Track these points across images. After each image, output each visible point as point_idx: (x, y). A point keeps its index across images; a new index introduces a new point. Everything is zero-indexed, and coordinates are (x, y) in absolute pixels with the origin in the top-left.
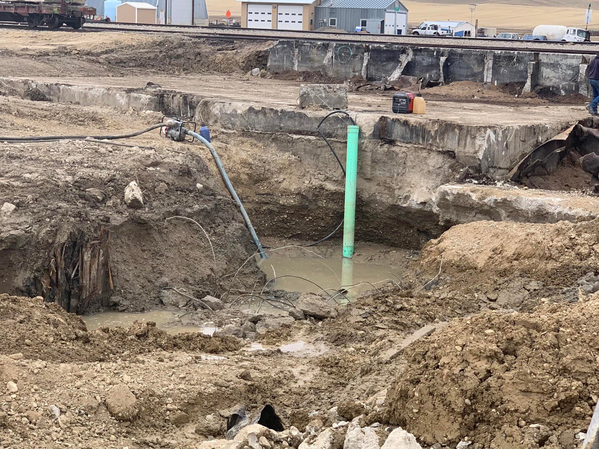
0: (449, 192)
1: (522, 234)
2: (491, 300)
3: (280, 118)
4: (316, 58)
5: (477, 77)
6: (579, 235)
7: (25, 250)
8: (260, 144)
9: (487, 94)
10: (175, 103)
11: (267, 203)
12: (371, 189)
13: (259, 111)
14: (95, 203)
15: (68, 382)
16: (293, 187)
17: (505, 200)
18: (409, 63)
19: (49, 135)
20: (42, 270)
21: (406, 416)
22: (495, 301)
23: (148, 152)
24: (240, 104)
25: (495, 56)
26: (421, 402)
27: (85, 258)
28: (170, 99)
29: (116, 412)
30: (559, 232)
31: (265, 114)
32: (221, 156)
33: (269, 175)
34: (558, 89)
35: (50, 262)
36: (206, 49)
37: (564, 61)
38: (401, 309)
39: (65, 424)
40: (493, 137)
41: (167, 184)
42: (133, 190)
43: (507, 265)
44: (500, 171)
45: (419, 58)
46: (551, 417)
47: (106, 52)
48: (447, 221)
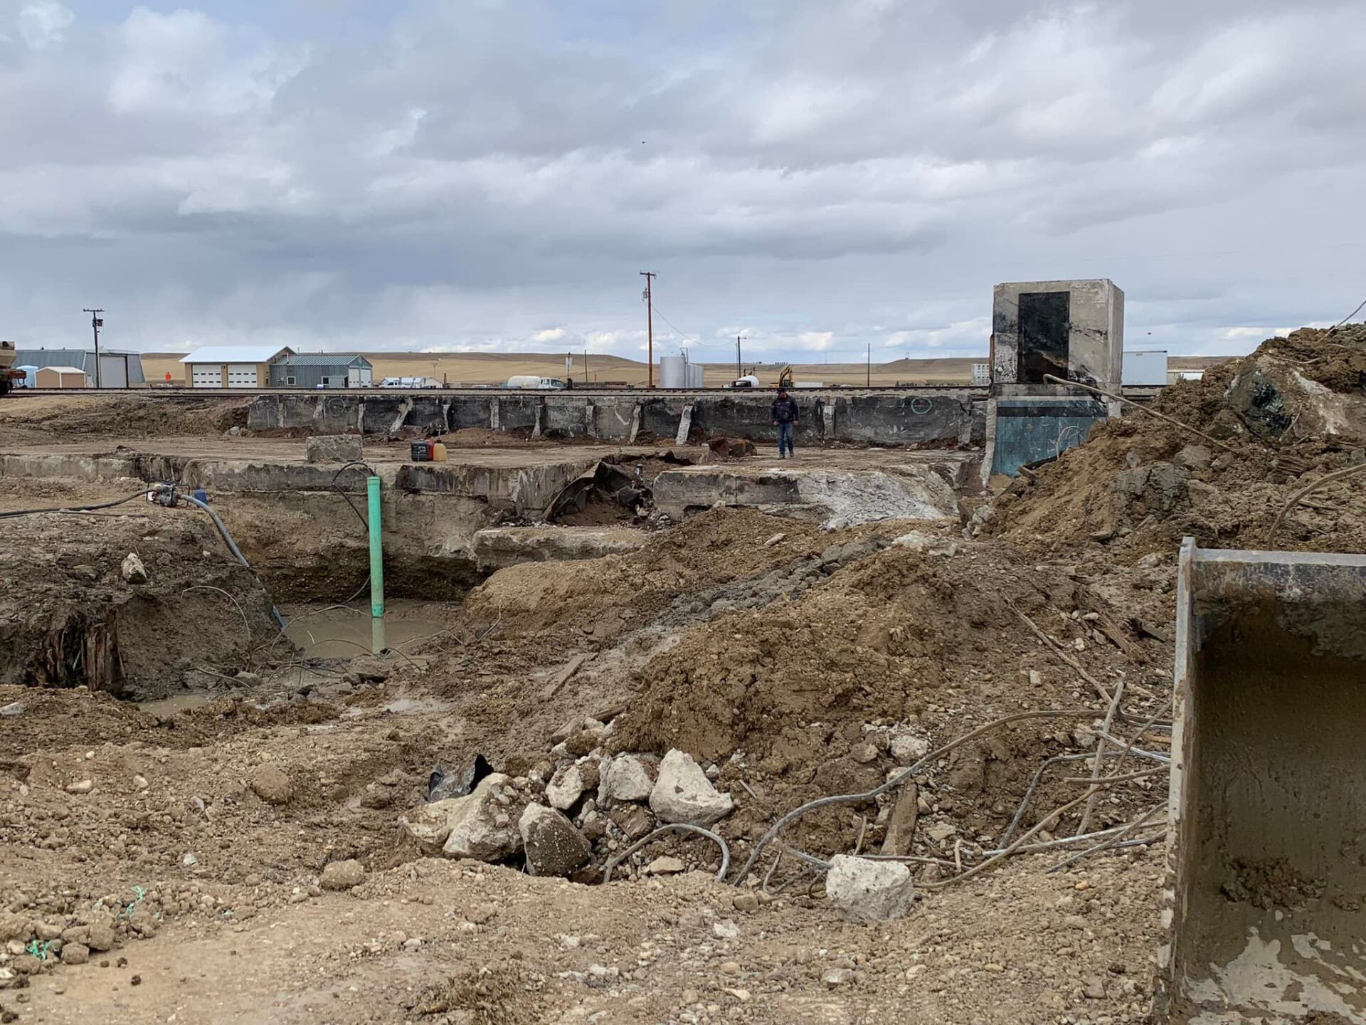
1: (572, 572)
2: (587, 633)
3: (287, 475)
4: (304, 412)
5: (483, 423)
6: (630, 567)
7: (12, 642)
8: (266, 505)
9: (498, 439)
10: (154, 468)
11: (279, 568)
12: (398, 542)
13: (261, 469)
14: (90, 582)
15: (203, 768)
16: (309, 548)
17: (548, 539)
18: (409, 412)
19: (10, 511)
20: (36, 664)
21: (664, 738)
22: (592, 633)
23: (140, 521)
24: (237, 463)
25: (500, 401)
26: (681, 720)
27: (89, 645)
28: (149, 463)
29: (269, 795)
30: (609, 565)
32: (223, 520)
33: (280, 537)
34: (566, 431)
35: (46, 653)
36: (172, 409)
38: (500, 652)
39: (214, 817)
40: (525, 478)
41: (171, 554)
42: (133, 563)
43: (562, 604)
44: (536, 512)
45: (419, 407)
46: (829, 714)
47: (49, 418)
48: (487, 567)
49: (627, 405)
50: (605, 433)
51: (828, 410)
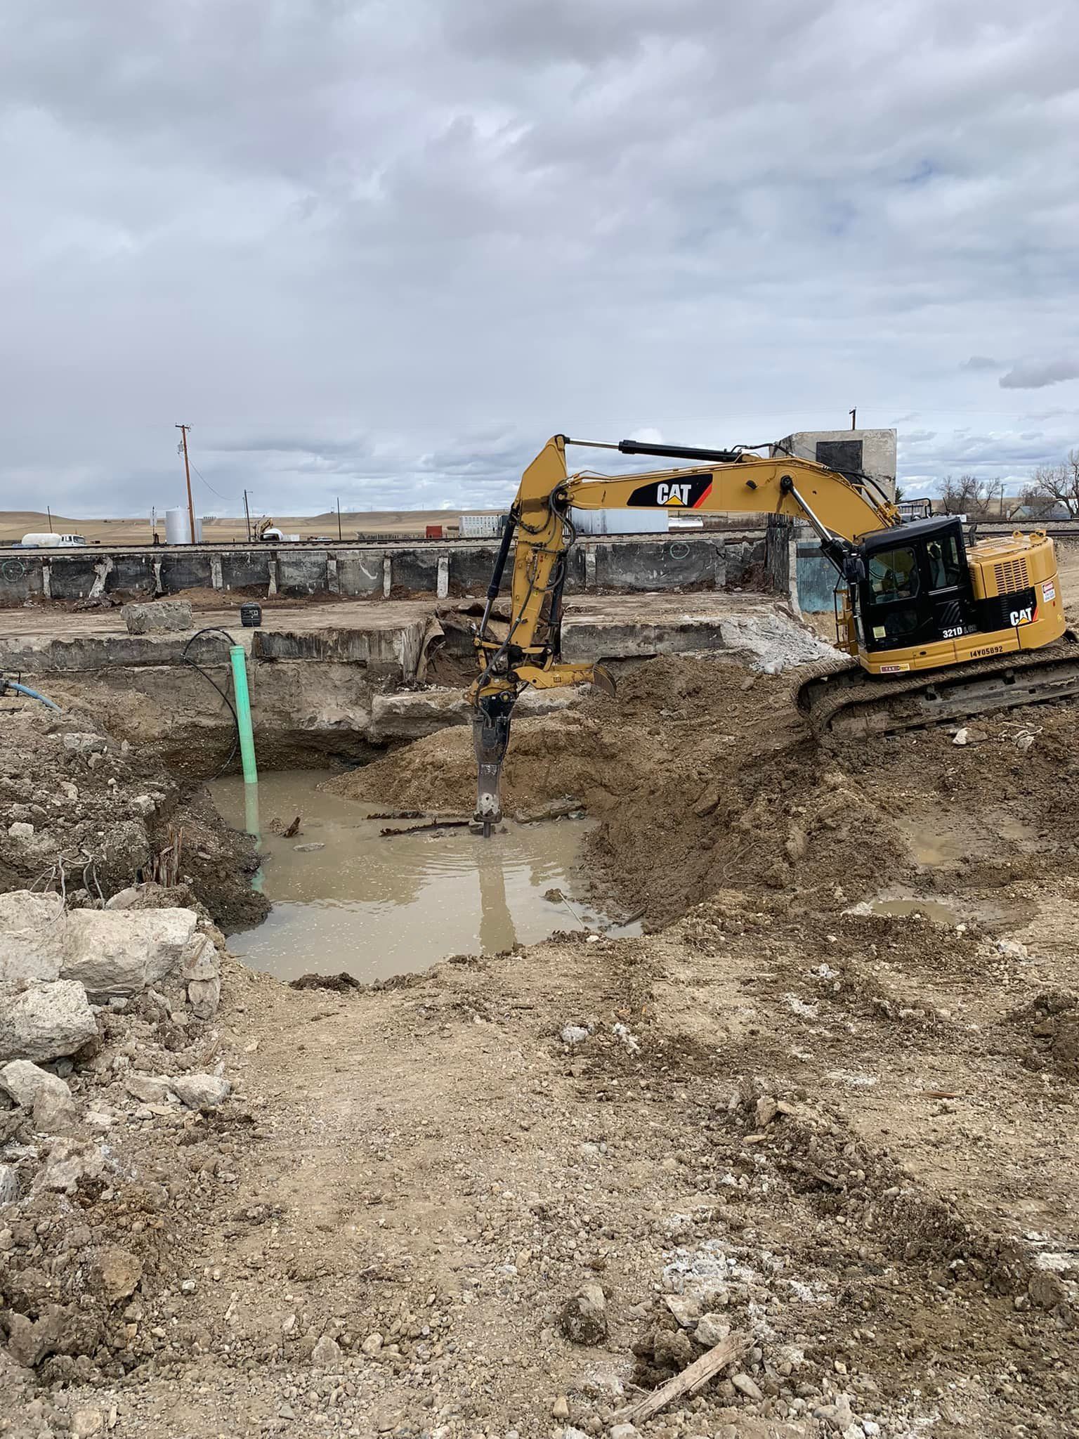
0: (398, 704)
3: (108, 650)
5: (205, 583)
8: (82, 686)
12: (261, 716)
13: (71, 644)
16: (155, 732)
18: (110, 574)
24: (33, 639)
31: (81, 647)
33: (118, 721)
34: (305, 587)
37: (307, 559)
40: (405, 639)
44: (411, 675)
45: (122, 567)
48: (388, 737)
49: (374, 559)
50: (350, 588)
51: (591, 558)
